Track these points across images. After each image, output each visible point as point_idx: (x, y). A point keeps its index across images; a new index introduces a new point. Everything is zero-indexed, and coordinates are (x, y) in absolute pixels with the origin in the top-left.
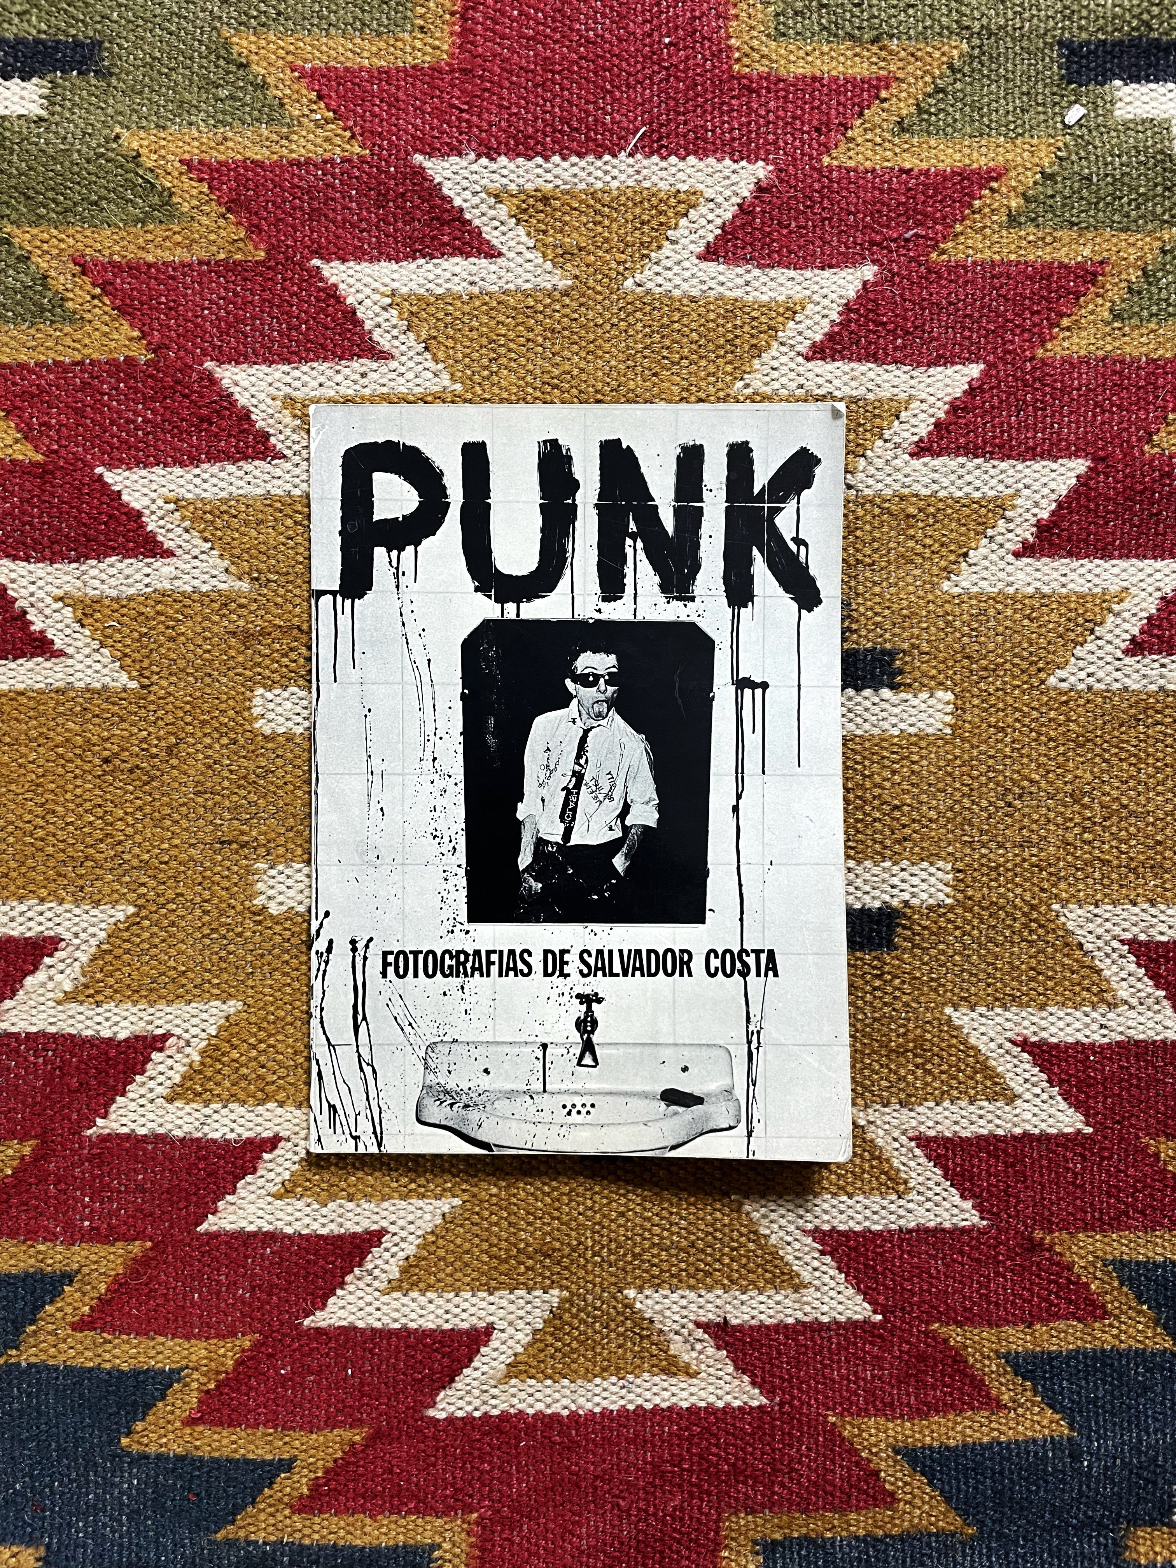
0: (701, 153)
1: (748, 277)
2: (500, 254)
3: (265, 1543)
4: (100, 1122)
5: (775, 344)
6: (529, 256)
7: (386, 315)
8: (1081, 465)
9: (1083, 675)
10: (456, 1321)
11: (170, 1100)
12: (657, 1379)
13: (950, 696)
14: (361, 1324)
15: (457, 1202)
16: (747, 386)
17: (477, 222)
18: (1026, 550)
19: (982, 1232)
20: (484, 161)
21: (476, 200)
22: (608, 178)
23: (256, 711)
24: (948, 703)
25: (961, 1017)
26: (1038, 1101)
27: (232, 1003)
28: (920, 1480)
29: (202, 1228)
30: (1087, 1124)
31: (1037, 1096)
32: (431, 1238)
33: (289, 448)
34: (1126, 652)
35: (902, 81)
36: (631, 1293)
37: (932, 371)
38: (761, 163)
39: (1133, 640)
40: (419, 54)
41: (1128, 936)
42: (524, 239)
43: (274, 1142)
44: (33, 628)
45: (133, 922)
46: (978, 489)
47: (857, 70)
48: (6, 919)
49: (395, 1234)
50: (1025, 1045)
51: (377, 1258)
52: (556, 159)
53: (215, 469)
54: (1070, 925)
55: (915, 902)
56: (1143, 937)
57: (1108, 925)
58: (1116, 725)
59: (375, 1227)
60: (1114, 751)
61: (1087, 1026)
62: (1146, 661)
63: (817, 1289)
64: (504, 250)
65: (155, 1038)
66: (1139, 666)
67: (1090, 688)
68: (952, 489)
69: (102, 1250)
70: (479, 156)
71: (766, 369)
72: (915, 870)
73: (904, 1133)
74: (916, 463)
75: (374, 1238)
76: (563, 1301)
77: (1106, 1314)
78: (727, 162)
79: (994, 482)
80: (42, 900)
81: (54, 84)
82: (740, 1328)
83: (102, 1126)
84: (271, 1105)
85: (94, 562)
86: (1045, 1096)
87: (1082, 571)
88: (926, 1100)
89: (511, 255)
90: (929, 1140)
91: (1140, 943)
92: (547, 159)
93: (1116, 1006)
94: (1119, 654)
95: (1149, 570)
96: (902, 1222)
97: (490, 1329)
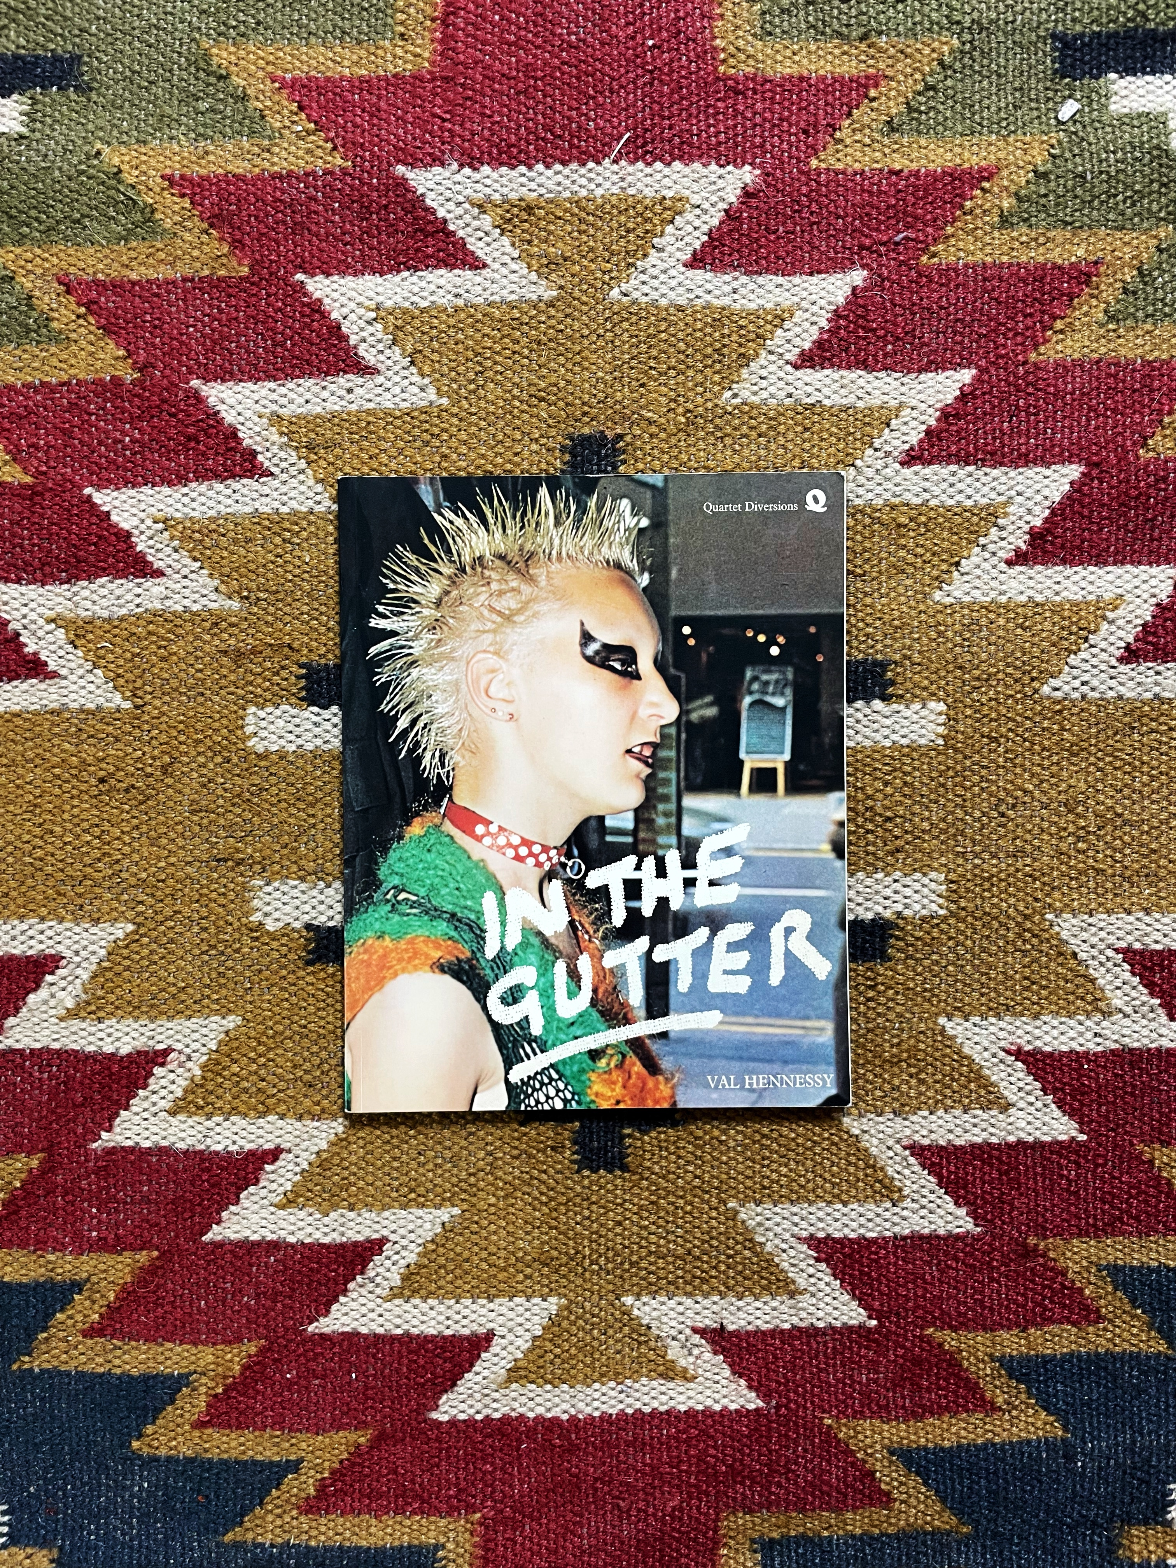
0: (686, 158)
1: (735, 284)
2: (485, 266)
3: (272, 1546)
4: (104, 1135)
5: (763, 353)
6: (514, 266)
7: (371, 329)
8: (1074, 471)
9: (1077, 683)
10: (457, 1327)
11: (173, 1113)
12: (654, 1383)
13: (942, 707)
14: (364, 1330)
15: (456, 1211)
16: (735, 396)
17: (461, 233)
18: (1020, 558)
19: (976, 1238)
20: (467, 171)
21: (460, 211)
22: (593, 186)
23: (249, 730)
24: (940, 714)
25: (955, 1027)
26: (1032, 1109)
27: (231, 1018)
28: (914, 1481)
29: (206, 1238)
30: (1082, 1132)
31: (1031, 1104)
32: (432, 1247)
33: (277, 465)
34: (1121, 660)
35: (892, 79)
36: (628, 1300)
37: (923, 377)
38: (748, 168)
39: (1128, 648)
40: (400, 62)
41: (1122, 944)
42: (509, 249)
43: (275, 1154)
44: (26, 650)
45: (132, 940)
46: (969, 497)
47: (845, 68)
48: (7, 938)
49: (395, 1243)
50: (1019, 1054)
51: (378, 1266)
52: (540, 167)
53: (203, 488)
54: (1065, 935)
55: (907, 913)
56: (1137, 946)
57: (1103, 934)
58: (1110, 733)
59: (375, 1236)
60: (1108, 759)
61: (1081, 1034)
62: (1141, 668)
63: (813, 1295)
64: (489, 261)
65: (156, 1053)
66: (1133, 674)
67: (1084, 697)
68: (944, 498)
69: (109, 1259)
70: (461, 166)
71: (755, 378)
72: (907, 881)
73: (898, 1142)
74: (907, 472)
75: (375, 1246)
76: (561, 1309)
77: (1100, 1318)
78: (713, 167)
79: (985, 490)
80: (43, 919)
81: (34, 101)
82: (736, 1334)
83: (107, 1139)
84: (271, 1118)
85: (84, 583)
86: (1039, 1104)
87: (1076, 578)
88: (919, 1109)
89: (496, 266)
90: (923, 1148)
91: (1135, 952)
92: (530, 167)
93: (1110, 1014)
94: (1114, 662)
95: (1144, 577)
96: (897, 1229)
97: (490, 1336)
